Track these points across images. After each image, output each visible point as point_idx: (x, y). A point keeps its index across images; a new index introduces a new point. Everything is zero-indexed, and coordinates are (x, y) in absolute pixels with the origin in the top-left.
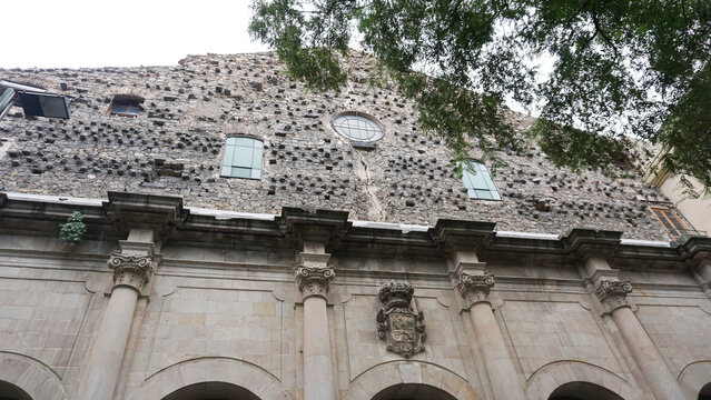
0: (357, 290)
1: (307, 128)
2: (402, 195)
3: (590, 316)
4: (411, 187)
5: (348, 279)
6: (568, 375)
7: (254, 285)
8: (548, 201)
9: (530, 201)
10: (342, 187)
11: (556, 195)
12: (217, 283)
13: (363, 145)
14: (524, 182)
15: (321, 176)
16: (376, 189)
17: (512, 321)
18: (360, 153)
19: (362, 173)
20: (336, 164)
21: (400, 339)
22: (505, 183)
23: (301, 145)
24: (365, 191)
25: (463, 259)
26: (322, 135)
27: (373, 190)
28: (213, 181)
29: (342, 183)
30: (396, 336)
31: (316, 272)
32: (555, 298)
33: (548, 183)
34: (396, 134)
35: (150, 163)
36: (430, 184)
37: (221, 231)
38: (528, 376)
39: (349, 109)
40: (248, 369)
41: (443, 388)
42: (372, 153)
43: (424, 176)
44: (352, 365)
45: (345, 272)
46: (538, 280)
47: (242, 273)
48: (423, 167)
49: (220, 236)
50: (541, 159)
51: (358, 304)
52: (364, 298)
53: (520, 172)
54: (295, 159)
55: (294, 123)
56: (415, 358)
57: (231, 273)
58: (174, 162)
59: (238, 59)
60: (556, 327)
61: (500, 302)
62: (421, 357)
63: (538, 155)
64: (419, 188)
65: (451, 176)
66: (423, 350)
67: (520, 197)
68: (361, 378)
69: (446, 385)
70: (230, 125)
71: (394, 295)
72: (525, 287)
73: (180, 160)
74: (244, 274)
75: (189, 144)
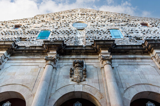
0: (66, 64)
1: (64, 26)
2: (89, 39)
3: (154, 69)
4: (93, 37)
5: (64, 61)
6: (143, 89)
7: (34, 64)
8: (141, 37)
9: (134, 38)
10: (71, 39)
11: (145, 35)
12: (23, 64)
13: (80, 29)
14: (133, 33)
15: (65, 37)
16: (82, 39)
17: (121, 71)
18: (79, 31)
19: (79, 36)
20: (70, 34)
21: (76, 77)
22: (126, 34)
23: (62, 30)
24: (79, 40)
25: (102, 51)
26: (69, 28)
27: (81, 39)
28: (33, 40)
29: (71, 38)
30: (75, 76)
31: (50, 58)
32: (139, 64)
33: (142, 32)
34: (91, 25)
35: (18, 38)
36: (99, 36)
37: (27, 50)
38: (125, 89)
39: (78, 21)
40: (23, 87)
41: (89, 93)
42: (83, 30)
43: (98, 34)
44: (58, 86)
45: (63, 59)
46: (133, 58)
47: (31, 61)
48: (98, 32)
49: (27, 51)
50: (139, 27)
51: (65, 67)
52: (68, 66)
53: (132, 30)
54: (59, 34)
55: (61, 26)
56: (81, 83)
57: (28, 61)
58: (24, 37)
59: (50, 14)
60: (139, 73)
61: (117, 65)
62: (84, 83)
63: (139, 25)
64: (95, 37)
65: (107, 33)
66: (84, 80)
67: (131, 37)
68: (60, 90)
69: (91, 92)
70: (43, 28)
71: (76, 63)
72: (128, 61)
73: (26, 37)
74: (32, 61)
75: (30, 33)
